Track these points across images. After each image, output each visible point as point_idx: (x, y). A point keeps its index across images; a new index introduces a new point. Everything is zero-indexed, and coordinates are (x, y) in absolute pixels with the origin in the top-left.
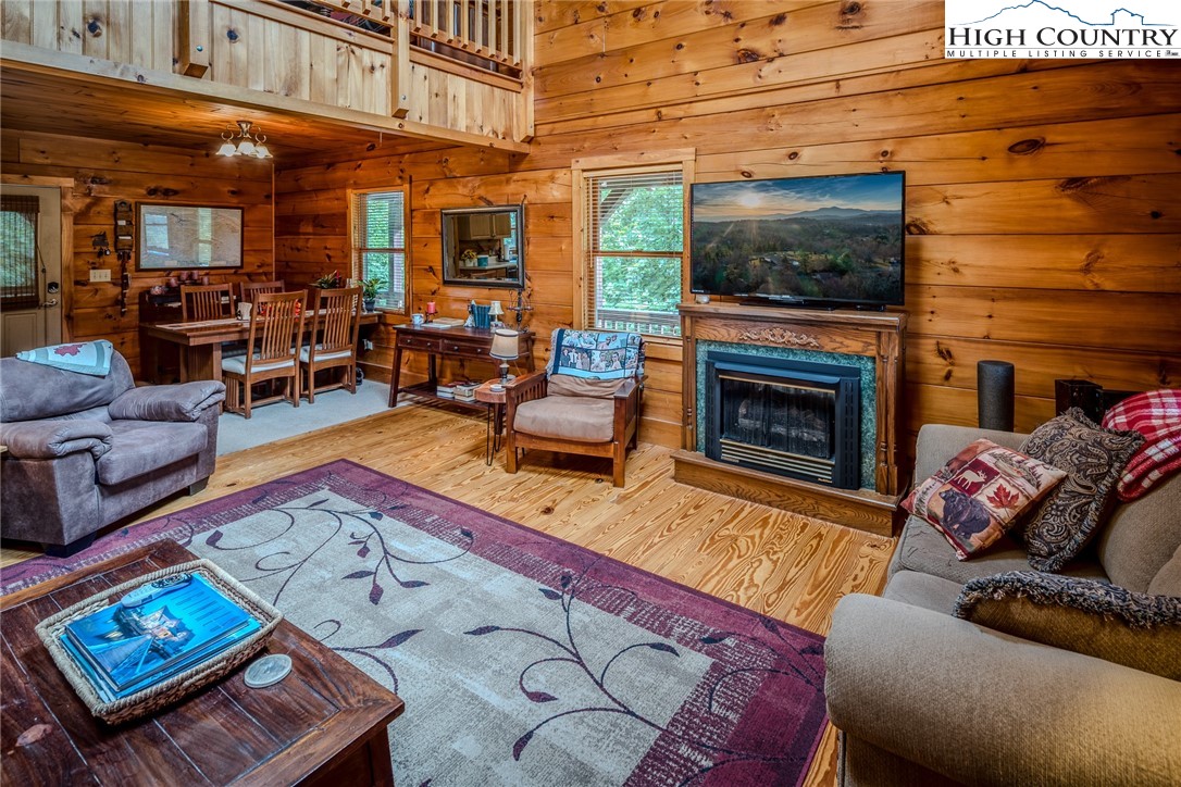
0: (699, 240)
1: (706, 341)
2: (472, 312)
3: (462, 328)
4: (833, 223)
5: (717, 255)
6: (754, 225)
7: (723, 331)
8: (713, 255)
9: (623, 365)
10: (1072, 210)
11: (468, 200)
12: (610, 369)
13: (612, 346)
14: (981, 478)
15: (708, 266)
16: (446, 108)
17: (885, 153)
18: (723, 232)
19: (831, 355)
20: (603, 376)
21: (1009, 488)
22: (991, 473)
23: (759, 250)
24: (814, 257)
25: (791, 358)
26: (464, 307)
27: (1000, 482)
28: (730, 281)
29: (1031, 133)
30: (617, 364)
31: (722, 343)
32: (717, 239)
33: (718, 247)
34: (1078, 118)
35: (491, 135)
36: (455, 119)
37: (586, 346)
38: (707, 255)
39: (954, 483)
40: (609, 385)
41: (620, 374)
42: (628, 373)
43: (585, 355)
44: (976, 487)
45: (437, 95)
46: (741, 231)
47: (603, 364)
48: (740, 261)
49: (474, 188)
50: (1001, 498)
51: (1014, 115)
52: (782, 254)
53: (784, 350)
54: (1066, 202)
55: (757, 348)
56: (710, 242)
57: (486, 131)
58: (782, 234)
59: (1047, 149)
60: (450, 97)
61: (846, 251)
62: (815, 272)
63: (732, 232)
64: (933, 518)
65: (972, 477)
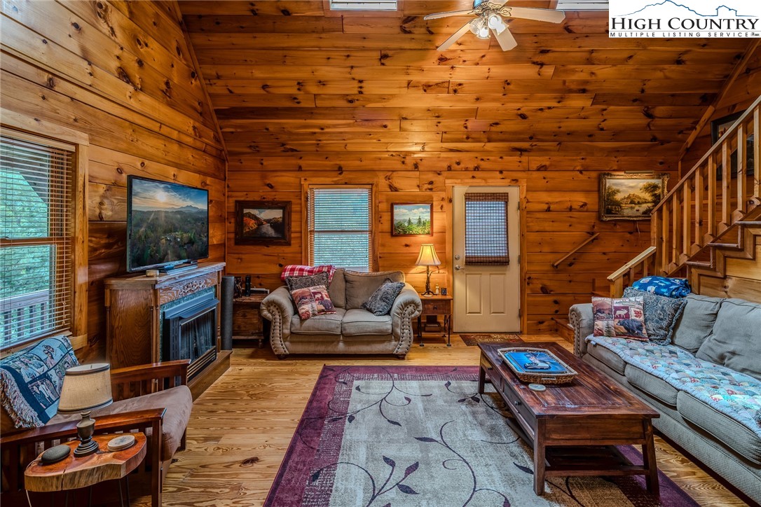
0: (136, 226)
4: (191, 215)
5: (145, 237)
6: (163, 214)
8: (143, 237)
15: (140, 246)
18: (148, 219)
23: (165, 232)
24: (185, 235)
28: (151, 256)
29: (205, 179)
32: (145, 224)
33: (146, 231)
34: (211, 176)
37: (40, 371)
38: (140, 238)
39: (316, 300)
46: (157, 219)
48: (157, 241)
51: (202, 169)
52: (174, 234)
56: (141, 227)
58: (174, 221)
59: (207, 186)
61: (193, 231)
62: (185, 244)
63: (153, 220)
64: (320, 311)
65: (318, 296)
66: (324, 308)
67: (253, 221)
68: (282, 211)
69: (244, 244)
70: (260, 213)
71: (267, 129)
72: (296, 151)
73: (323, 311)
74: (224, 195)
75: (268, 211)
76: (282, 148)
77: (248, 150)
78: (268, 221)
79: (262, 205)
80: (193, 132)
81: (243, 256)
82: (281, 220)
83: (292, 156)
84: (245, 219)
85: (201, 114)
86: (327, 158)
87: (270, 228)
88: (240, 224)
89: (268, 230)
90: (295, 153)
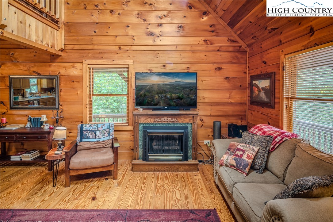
0: (138, 91)
1: (142, 123)
2: (30, 121)
3: (24, 128)
4: (179, 85)
5: (144, 95)
6: (156, 86)
7: (149, 120)
8: (143, 95)
9: (109, 134)
10: (227, 85)
11: (27, 72)
12: (104, 137)
13: (104, 128)
14: (242, 153)
15: (141, 98)
16: (26, 30)
17: (188, 68)
18: (146, 88)
19: (180, 124)
20: (101, 140)
21: (250, 154)
22: (244, 151)
23: (158, 93)
24: (174, 95)
25: (169, 126)
26: (25, 119)
27: (247, 153)
28: (148, 103)
29: (219, 66)
30: (107, 135)
31: (148, 123)
32: (144, 90)
33: (144, 93)
34: (228, 63)
35: (46, 45)
36: (30, 35)
37: (93, 129)
38: (141, 95)
39: (235, 155)
40: (104, 142)
41: (108, 138)
42: (111, 137)
43: (93, 133)
44: (242, 155)
45: (21, 22)
46: (152, 88)
47: (101, 136)
48: (152, 97)
49: (30, 67)
50: (249, 157)
51: (216, 61)
52: (164, 94)
53: (167, 124)
54: (226, 82)
55: (159, 124)
56: (142, 91)
57: (44, 43)
58: (164, 89)
59: (222, 70)
60: (28, 25)
61: (182, 93)
62: (174, 99)
63: (149, 88)
64: (232, 166)
65: (239, 153)
66: (235, 164)
67: (257, 89)
68: (269, 80)
69: (254, 105)
70: (260, 83)
71: (251, 22)
72: (276, 29)
73: (234, 166)
74: (245, 73)
75: (263, 81)
76: (267, 32)
77: (253, 41)
78: (263, 89)
79: (260, 77)
80: (204, 43)
81: (253, 113)
82: (269, 87)
83: (275, 34)
84: (254, 87)
85: (213, 32)
86: (300, 24)
87: (263, 94)
88: (252, 91)
89: (263, 95)
90: (276, 30)
